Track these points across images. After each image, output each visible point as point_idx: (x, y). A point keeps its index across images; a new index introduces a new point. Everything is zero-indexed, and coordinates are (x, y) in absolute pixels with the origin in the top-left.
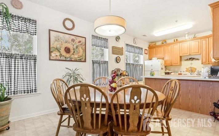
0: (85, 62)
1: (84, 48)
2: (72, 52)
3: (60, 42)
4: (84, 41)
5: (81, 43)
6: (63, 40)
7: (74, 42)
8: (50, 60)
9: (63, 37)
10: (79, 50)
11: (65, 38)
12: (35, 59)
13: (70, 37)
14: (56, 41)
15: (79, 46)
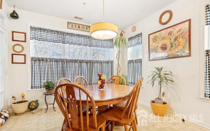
0: (190, 56)
1: (188, 36)
2: (169, 48)
3: (157, 42)
6: (160, 38)
7: (171, 35)
8: (150, 60)
9: (160, 34)
10: (179, 42)
11: (161, 35)
12: (141, 62)
13: (166, 32)
14: (154, 42)
15: (178, 37)
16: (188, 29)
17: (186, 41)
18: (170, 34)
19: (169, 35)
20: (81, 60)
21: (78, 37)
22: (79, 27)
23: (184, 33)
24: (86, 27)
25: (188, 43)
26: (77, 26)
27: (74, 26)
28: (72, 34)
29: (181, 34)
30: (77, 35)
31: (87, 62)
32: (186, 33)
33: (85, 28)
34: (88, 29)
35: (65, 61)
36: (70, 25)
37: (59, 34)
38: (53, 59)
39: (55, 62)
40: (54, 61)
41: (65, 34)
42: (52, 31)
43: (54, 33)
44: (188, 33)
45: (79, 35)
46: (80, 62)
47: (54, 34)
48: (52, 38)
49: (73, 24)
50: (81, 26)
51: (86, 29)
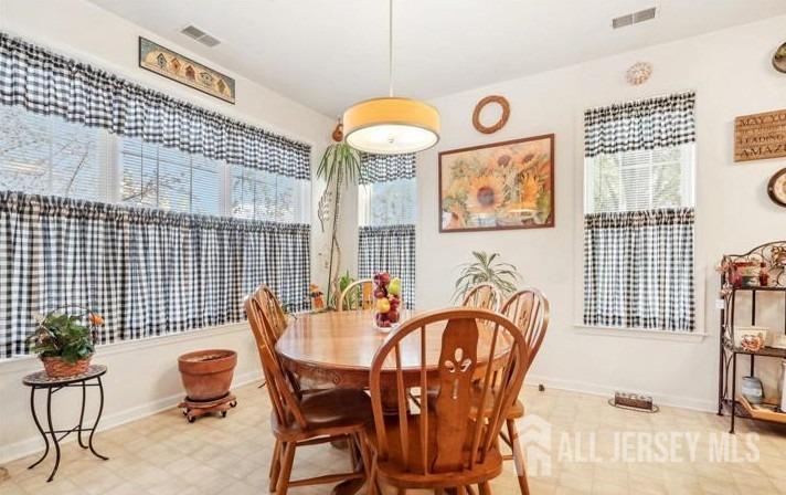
0: (552, 225)
1: (547, 177)
2: (501, 200)
3: (466, 179)
4: (548, 151)
5: (534, 160)
6: (474, 170)
7: (506, 165)
8: (441, 231)
9: (475, 159)
10: (526, 188)
11: (479, 162)
12: (411, 234)
13: (493, 155)
14: (456, 176)
15: (525, 175)
16: (547, 159)
17: (544, 186)
18: (504, 162)
19: (500, 164)
20: (196, 217)
21: (185, 114)
22: (190, 73)
23: (540, 166)
24: (217, 79)
25: (549, 192)
26: (184, 66)
27: (169, 64)
28: (161, 100)
29: (531, 168)
30: (180, 105)
31: (220, 229)
32: (543, 167)
33: (215, 83)
34: (227, 89)
35: (126, 217)
36: (152, 57)
37: (95, 83)
38: (58, 203)
39: (69, 216)
40: (65, 211)
41: (123, 92)
42: (55, 62)
43: (66, 72)
44: (548, 168)
45: (188, 108)
46: (191, 227)
47: (67, 80)
48: (59, 95)
49: (166, 55)
50: (197, 71)
51: (217, 88)
